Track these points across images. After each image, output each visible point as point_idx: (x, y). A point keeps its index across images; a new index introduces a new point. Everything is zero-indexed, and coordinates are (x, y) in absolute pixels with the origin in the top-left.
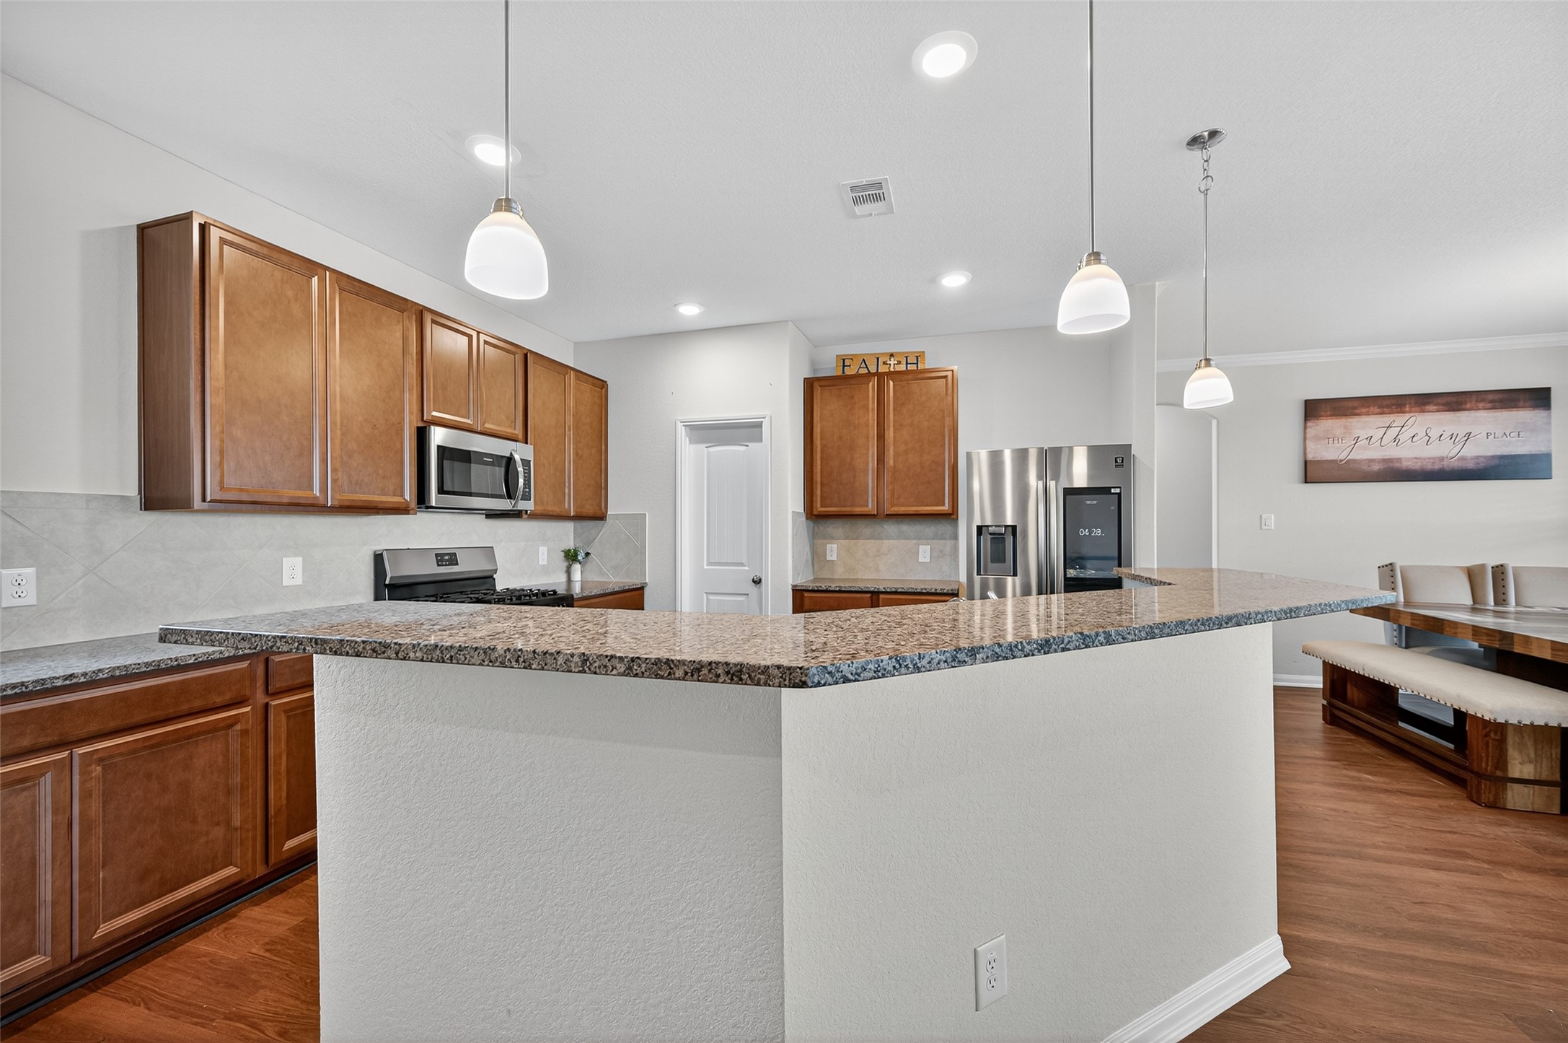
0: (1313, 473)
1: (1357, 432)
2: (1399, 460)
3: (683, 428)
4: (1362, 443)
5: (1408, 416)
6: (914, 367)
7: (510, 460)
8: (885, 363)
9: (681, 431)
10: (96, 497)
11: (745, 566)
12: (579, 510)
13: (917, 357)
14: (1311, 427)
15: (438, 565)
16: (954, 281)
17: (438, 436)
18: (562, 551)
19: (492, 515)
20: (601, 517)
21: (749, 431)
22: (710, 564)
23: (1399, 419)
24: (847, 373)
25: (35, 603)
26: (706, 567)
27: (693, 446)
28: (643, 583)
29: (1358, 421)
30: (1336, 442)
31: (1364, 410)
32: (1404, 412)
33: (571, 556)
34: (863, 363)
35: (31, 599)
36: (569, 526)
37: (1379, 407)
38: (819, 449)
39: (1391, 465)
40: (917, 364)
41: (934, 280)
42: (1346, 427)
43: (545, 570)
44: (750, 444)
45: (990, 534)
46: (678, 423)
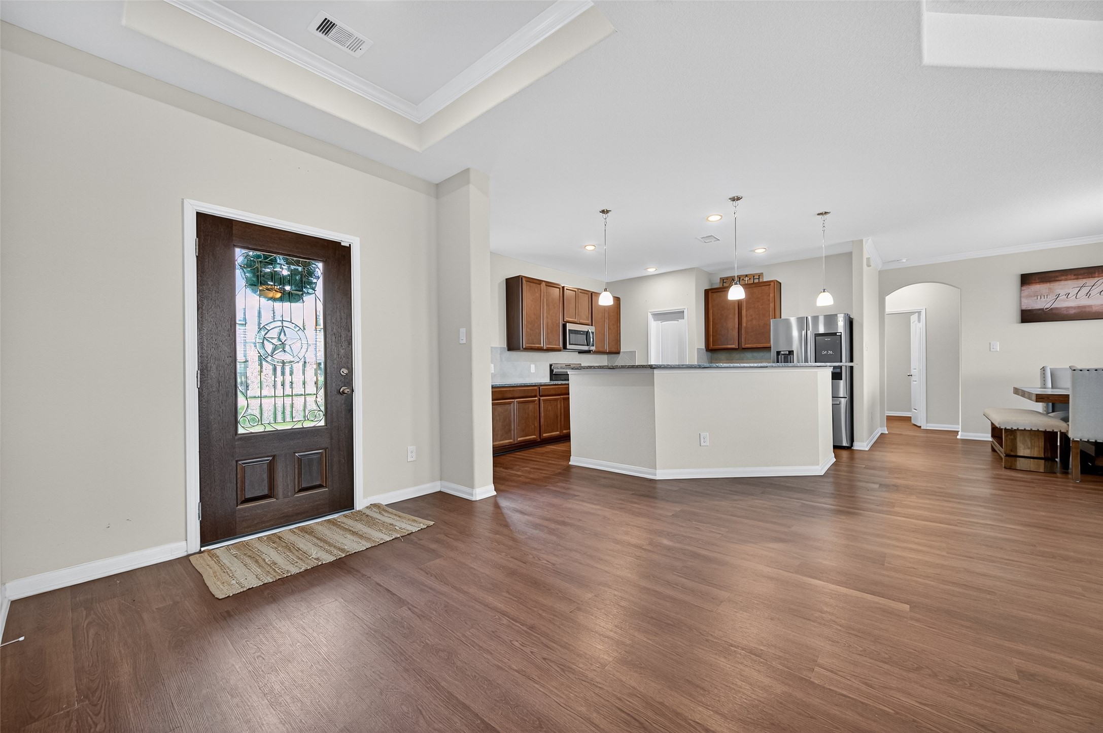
0: (1028, 316)
1: (1058, 291)
2: (1090, 306)
4: (1063, 297)
5: (1096, 279)
6: (758, 281)
7: (588, 332)
8: (743, 280)
9: (650, 316)
12: (610, 350)
13: (759, 276)
14: (1024, 290)
16: (760, 251)
17: (569, 326)
19: (581, 352)
20: (618, 353)
21: (679, 315)
23: (1090, 282)
24: (725, 286)
27: (655, 322)
29: (1059, 285)
30: (1043, 297)
31: (1063, 278)
32: (1094, 277)
34: (733, 281)
36: (605, 357)
37: (1074, 275)
38: (711, 320)
39: (1083, 310)
40: (759, 279)
41: (750, 251)
42: (1050, 289)
44: (679, 320)
45: (783, 355)
46: (649, 313)
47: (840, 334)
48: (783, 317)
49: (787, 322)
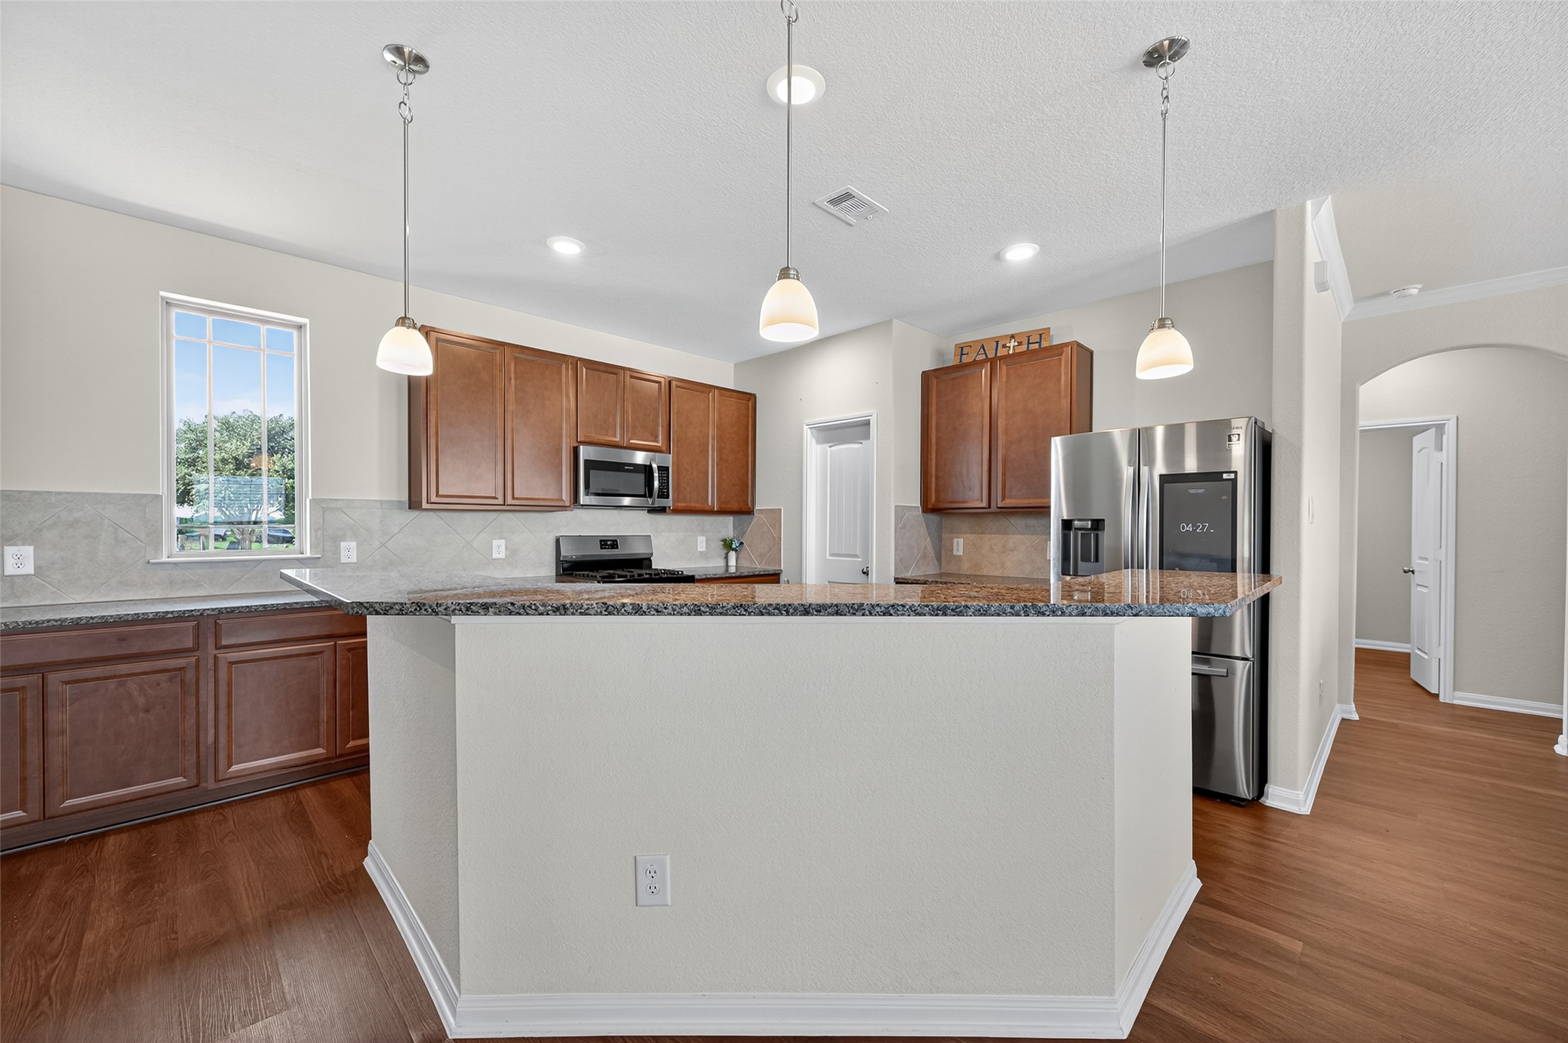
3: (809, 430)
6: (1036, 346)
7: (646, 467)
8: (1004, 346)
9: (807, 433)
10: (385, 501)
11: (859, 558)
12: (723, 506)
13: (1041, 335)
15: (602, 548)
16: (1020, 254)
17: (585, 453)
18: (722, 541)
20: (750, 511)
21: (860, 429)
22: (832, 555)
24: (964, 361)
25: (356, 561)
26: (828, 557)
27: (820, 447)
28: (778, 570)
33: (728, 545)
34: (982, 349)
35: (354, 560)
40: (1040, 341)
41: (998, 257)
43: (703, 555)
44: (861, 440)
45: (1080, 529)
46: (805, 426)
47: (1232, 476)
48: (1096, 429)
49: (1107, 438)
